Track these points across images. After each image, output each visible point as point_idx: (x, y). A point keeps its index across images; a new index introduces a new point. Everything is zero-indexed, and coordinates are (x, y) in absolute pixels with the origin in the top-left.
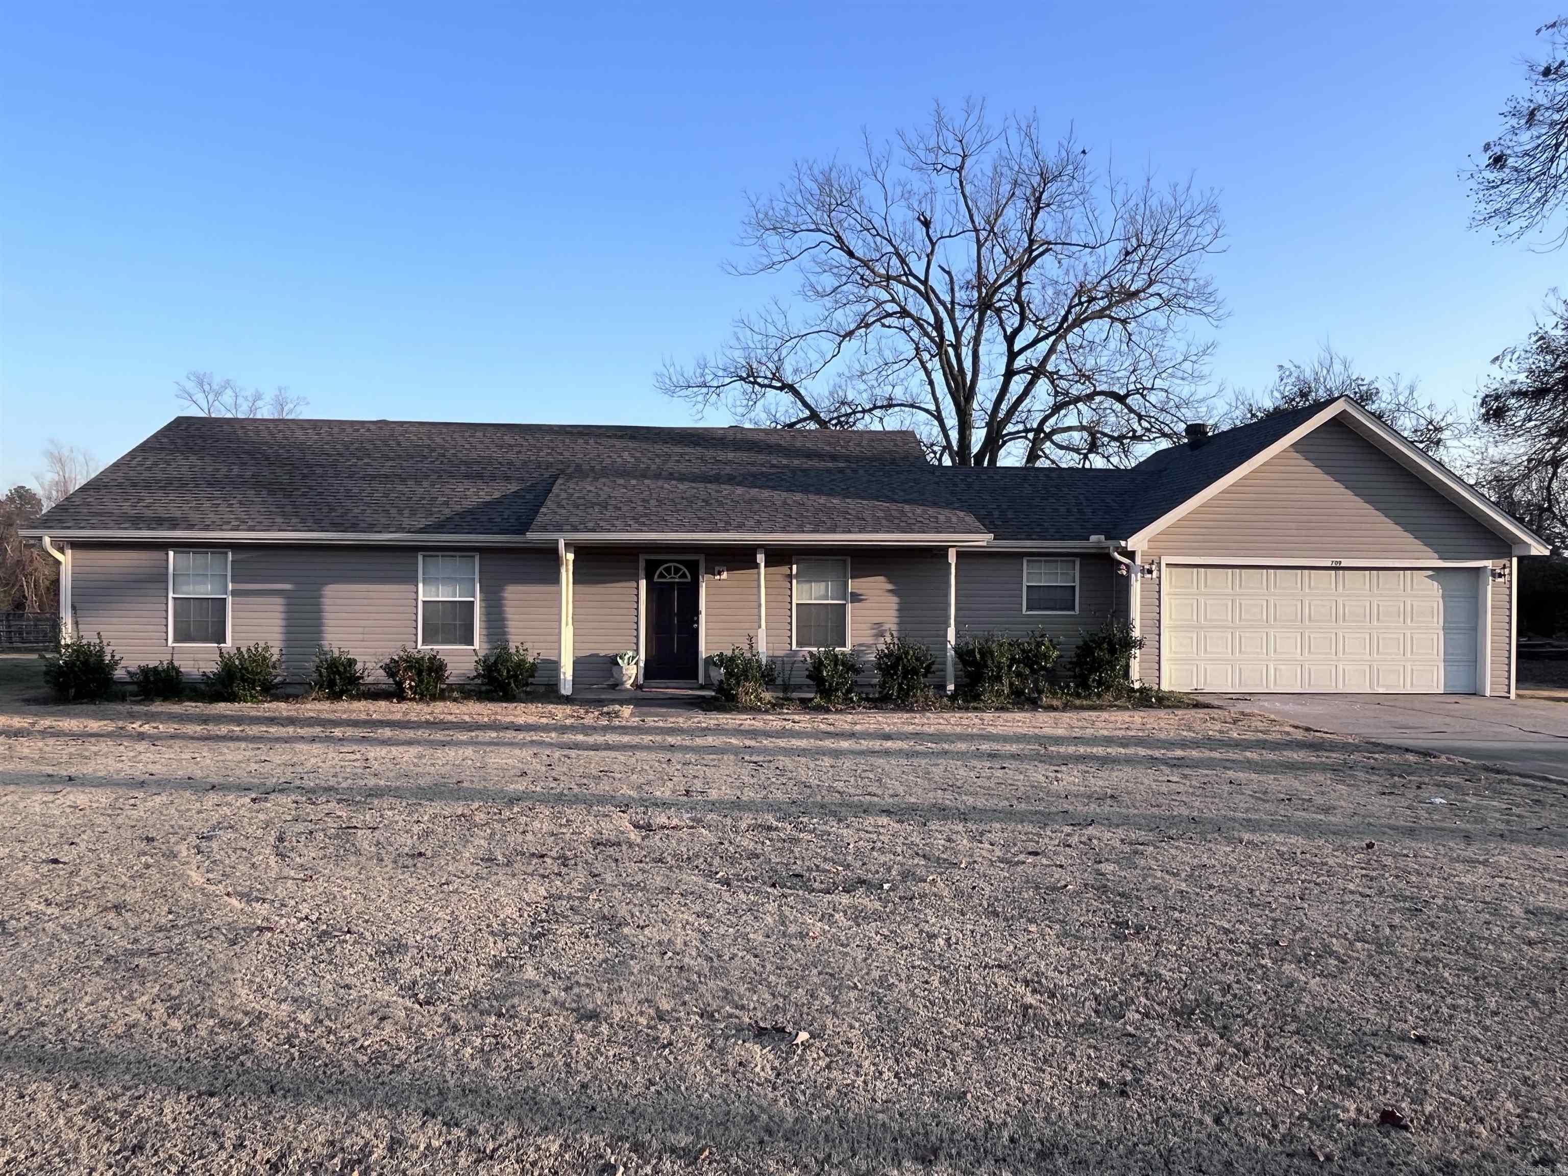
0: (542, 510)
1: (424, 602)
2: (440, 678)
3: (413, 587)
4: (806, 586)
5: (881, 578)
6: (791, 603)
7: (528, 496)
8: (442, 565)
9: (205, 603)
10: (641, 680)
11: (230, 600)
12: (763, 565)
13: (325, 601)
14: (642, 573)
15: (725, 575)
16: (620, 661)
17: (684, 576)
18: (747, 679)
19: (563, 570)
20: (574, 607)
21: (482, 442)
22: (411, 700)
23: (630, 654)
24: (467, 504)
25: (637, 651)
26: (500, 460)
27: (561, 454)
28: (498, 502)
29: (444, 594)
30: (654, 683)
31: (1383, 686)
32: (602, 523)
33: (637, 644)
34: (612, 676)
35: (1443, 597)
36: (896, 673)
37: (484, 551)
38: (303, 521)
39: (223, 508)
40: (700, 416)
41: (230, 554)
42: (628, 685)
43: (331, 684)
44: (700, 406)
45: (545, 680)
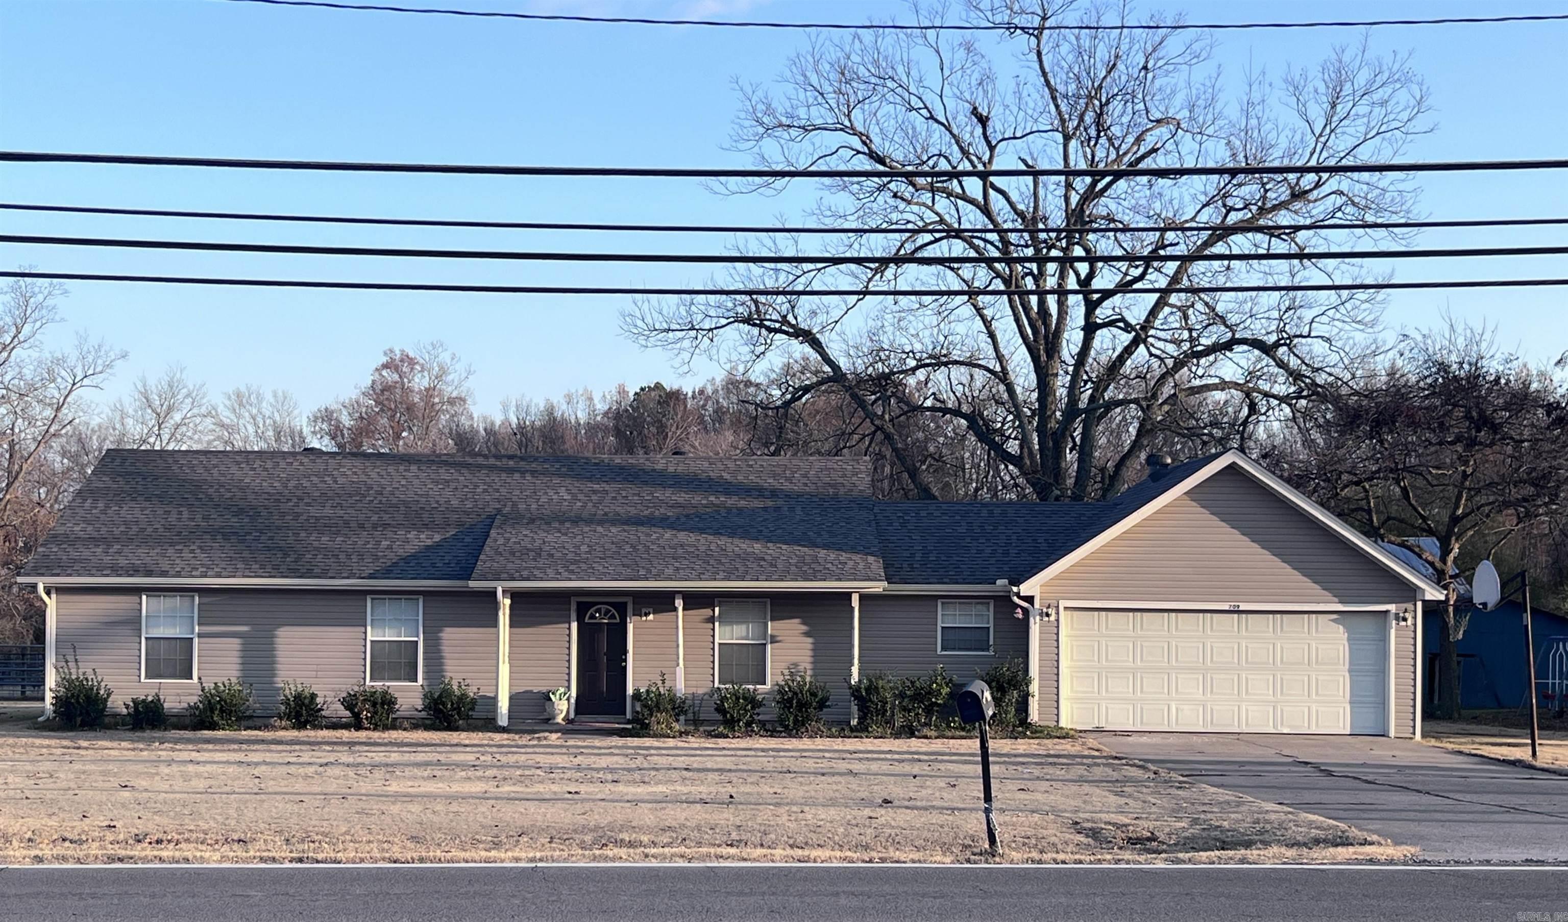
0: (482, 557)
1: (372, 642)
2: (391, 710)
3: (363, 629)
4: (728, 629)
5: (797, 621)
6: (713, 643)
7: (468, 540)
8: (388, 608)
9: (173, 642)
10: (572, 715)
11: (196, 641)
12: (680, 609)
13: (278, 640)
14: (574, 615)
15: (651, 617)
16: (552, 696)
17: (613, 617)
18: (659, 710)
19: (501, 613)
20: (510, 647)
21: (417, 477)
22: (366, 729)
23: (562, 690)
24: (410, 549)
25: (569, 688)
26: (437, 498)
27: (497, 491)
28: (438, 545)
29: (389, 635)
30: (584, 718)
31: (1289, 727)
32: (536, 572)
33: (569, 681)
34: (545, 710)
35: (1349, 640)
36: (791, 707)
37: (427, 594)
38: (262, 567)
39: (186, 554)
40: (685, 368)
41: (197, 598)
42: (559, 719)
43: (298, 715)
44: (686, 356)
45: (483, 715)
